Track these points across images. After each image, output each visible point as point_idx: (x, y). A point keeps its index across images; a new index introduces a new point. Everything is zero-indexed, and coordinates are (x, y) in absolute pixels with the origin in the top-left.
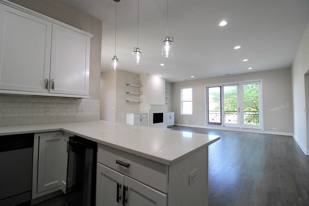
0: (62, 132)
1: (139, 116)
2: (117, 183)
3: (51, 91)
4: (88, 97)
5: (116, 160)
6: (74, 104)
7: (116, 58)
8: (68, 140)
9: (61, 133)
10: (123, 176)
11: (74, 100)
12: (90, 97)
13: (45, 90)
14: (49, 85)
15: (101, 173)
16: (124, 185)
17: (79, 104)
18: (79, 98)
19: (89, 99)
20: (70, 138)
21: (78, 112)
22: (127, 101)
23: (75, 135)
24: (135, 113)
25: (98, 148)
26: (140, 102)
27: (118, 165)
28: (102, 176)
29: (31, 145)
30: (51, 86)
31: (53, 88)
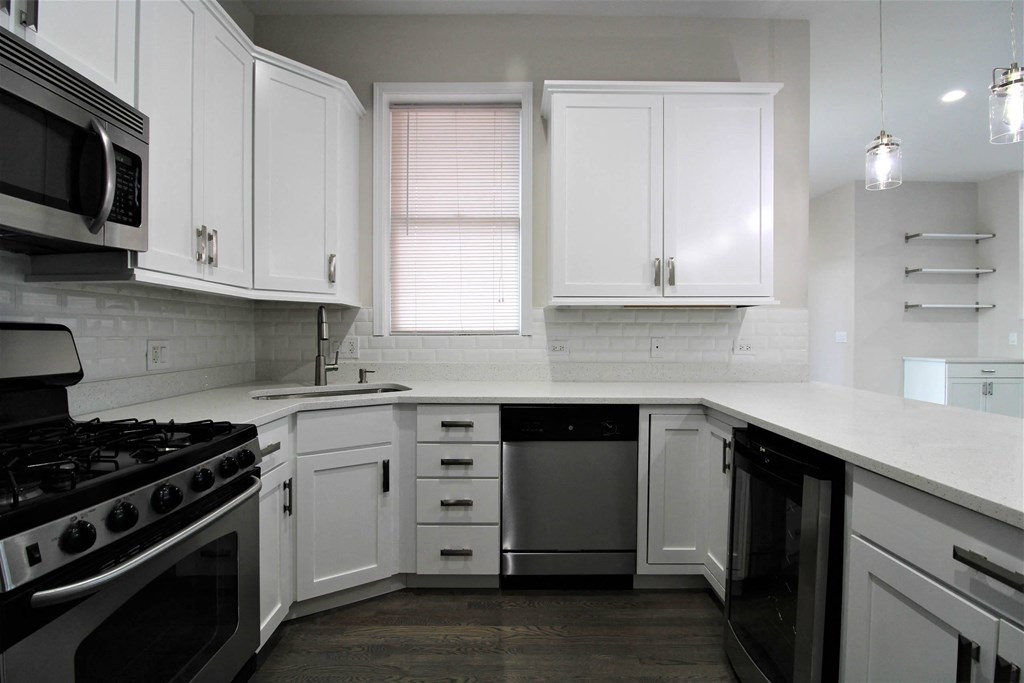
0: (704, 409)
1: (976, 370)
2: (961, 639)
3: (668, 290)
4: (771, 300)
5: (955, 548)
6: (724, 324)
7: (885, 141)
8: (729, 438)
9: (700, 411)
10: (995, 619)
11: (724, 314)
12: (778, 302)
13: (655, 290)
14: (663, 274)
15: (870, 574)
16: (998, 660)
17: (739, 325)
18: (738, 307)
19: (771, 306)
20: (736, 431)
21: (737, 350)
22: (907, 307)
23: (749, 424)
24: (950, 359)
25: (855, 484)
26: (977, 309)
27: (964, 568)
28: (874, 584)
29: (632, 434)
30: (667, 276)
31: (672, 282)
